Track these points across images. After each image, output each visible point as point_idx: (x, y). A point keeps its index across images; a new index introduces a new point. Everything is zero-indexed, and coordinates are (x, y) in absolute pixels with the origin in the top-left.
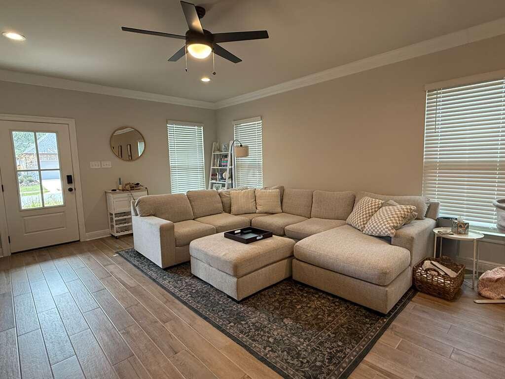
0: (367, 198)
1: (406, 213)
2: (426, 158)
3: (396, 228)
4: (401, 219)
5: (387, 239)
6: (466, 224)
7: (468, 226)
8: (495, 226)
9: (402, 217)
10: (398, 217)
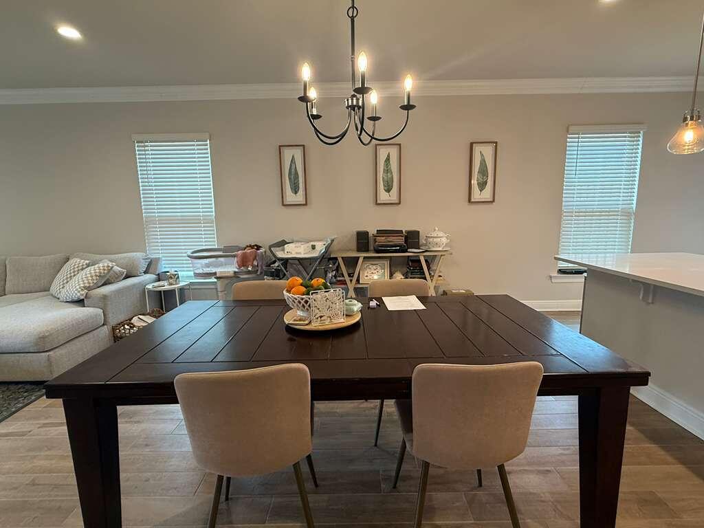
0: (76, 259)
1: (102, 271)
2: (145, 213)
3: (89, 289)
4: (94, 278)
5: (80, 302)
6: (176, 275)
7: (178, 277)
8: (192, 274)
9: (96, 276)
10: (92, 277)
